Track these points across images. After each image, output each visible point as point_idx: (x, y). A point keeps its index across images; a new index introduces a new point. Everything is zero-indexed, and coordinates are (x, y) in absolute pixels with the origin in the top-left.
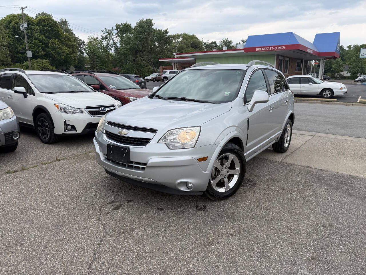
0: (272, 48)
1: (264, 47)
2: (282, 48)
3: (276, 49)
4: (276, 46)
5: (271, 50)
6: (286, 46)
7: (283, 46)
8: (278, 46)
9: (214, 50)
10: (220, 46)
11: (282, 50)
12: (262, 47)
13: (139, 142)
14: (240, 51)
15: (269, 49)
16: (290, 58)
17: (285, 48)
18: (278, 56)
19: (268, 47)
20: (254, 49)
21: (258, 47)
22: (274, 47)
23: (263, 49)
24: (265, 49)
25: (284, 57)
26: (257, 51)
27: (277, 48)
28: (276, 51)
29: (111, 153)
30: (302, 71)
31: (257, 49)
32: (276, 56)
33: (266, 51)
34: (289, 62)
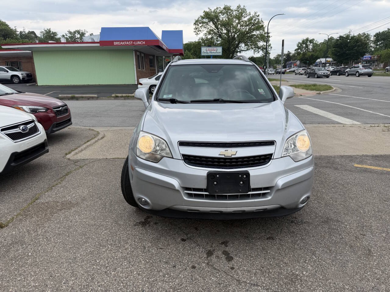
0: (131, 43)
1: (123, 41)
2: (142, 43)
3: (135, 43)
4: (135, 41)
5: (131, 45)
6: (146, 41)
7: (142, 41)
8: (137, 41)
9: (50, 42)
10: (42, 37)
11: (142, 45)
12: (120, 41)
13: (256, 162)
14: (92, 44)
15: (127, 43)
16: (144, 54)
17: (144, 43)
18: (136, 51)
19: (127, 41)
20: (111, 43)
21: (116, 41)
22: (133, 41)
23: (121, 43)
24: (123, 43)
25: (140, 52)
26: (115, 45)
27: (137, 43)
28: (134, 46)
29: (215, 185)
30: (155, 67)
31: (115, 43)
32: (134, 52)
33: (125, 45)
34: (144, 57)
